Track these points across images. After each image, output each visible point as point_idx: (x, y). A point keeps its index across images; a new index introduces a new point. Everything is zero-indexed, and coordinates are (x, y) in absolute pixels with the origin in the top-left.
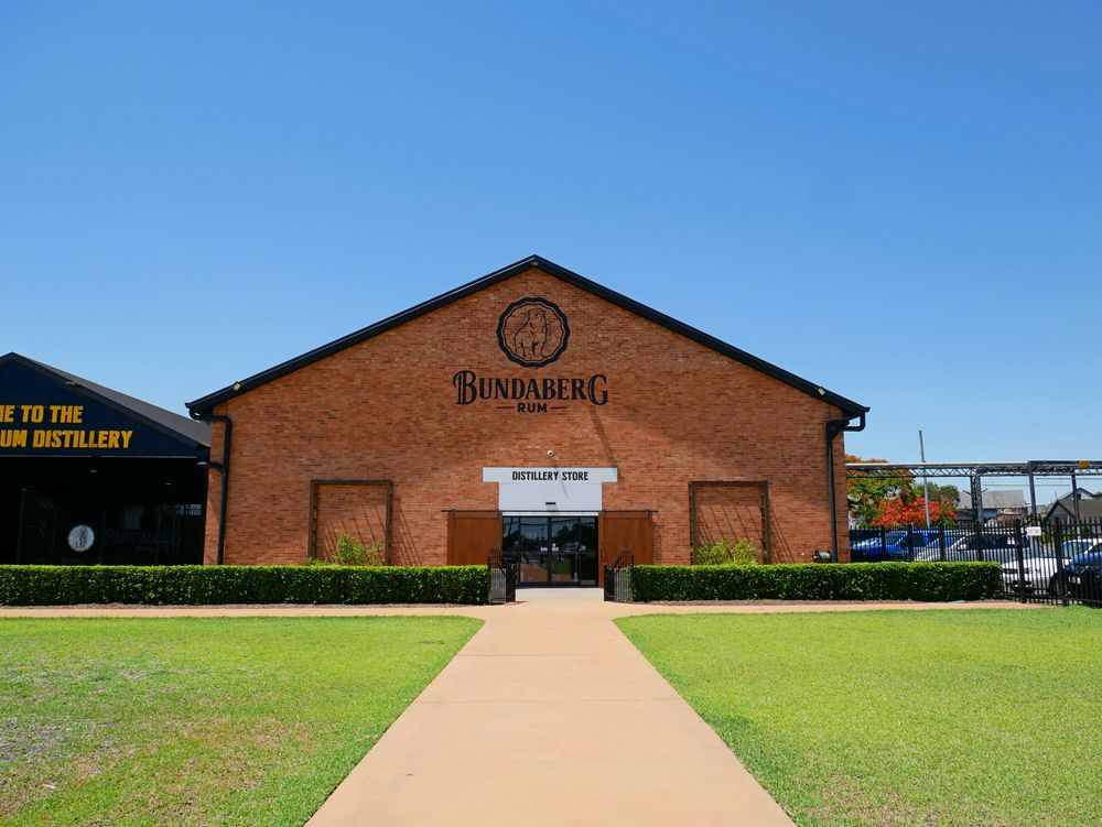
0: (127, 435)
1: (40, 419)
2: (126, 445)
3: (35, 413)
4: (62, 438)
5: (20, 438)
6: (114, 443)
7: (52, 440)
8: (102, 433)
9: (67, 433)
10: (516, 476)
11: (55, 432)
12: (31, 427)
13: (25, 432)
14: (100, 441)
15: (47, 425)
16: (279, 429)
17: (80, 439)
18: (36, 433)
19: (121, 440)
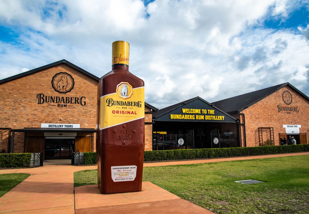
0: (223, 117)
1: (206, 113)
2: (223, 119)
3: (205, 111)
4: (211, 117)
5: (202, 117)
6: (221, 119)
7: (209, 118)
8: (219, 116)
9: (212, 116)
10: (288, 126)
11: (210, 116)
12: (204, 115)
13: (203, 116)
14: (219, 118)
15: (208, 114)
16: (252, 116)
17: (214, 118)
18: (206, 116)
19: (222, 118)
